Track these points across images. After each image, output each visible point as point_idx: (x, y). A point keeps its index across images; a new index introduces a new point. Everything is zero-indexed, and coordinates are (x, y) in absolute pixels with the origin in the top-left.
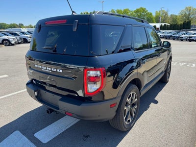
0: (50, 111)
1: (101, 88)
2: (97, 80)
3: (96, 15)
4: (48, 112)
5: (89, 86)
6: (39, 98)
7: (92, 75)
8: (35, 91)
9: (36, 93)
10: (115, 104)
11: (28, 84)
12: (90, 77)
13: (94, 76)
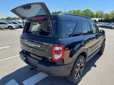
0: (32, 69)
1: (62, 57)
2: (60, 52)
3: (60, 15)
4: (31, 69)
5: (55, 55)
6: (26, 61)
7: (57, 50)
8: (24, 57)
9: (25, 58)
10: (70, 67)
11: (20, 53)
12: (56, 51)
13: (58, 50)
